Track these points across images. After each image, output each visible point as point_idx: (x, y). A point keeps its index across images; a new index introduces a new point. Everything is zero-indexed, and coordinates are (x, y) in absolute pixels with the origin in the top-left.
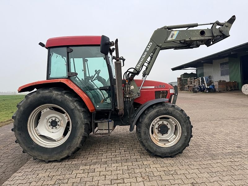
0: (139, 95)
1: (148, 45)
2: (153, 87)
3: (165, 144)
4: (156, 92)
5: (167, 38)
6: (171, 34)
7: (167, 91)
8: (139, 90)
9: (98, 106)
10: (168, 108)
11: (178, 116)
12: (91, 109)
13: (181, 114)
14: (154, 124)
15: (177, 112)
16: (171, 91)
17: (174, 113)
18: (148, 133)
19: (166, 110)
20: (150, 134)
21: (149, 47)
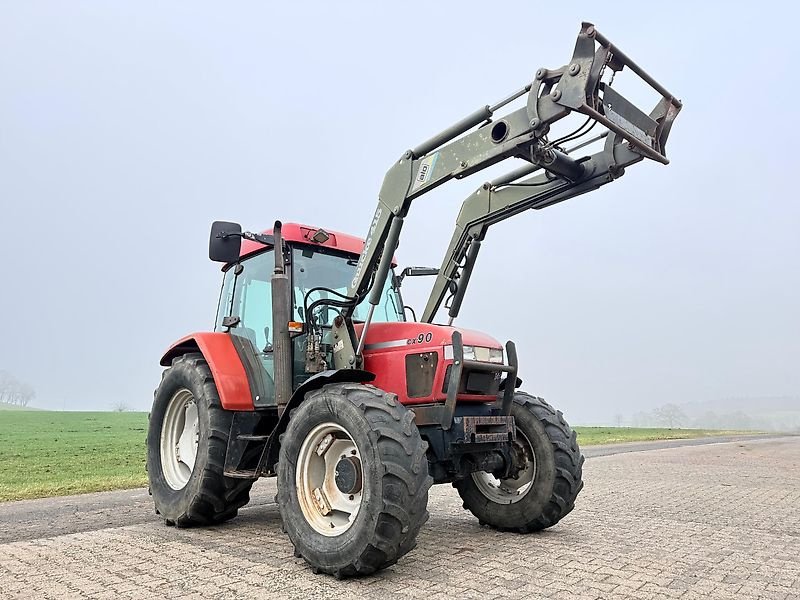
1: (375, 218)
2: (403, 343)
3: (332, 526)
4: (408, 357)
6: (421, 170)
7: (435, 353)
8: (355, 352)
9: (257, 398)
10: (332, 397)
11: (351, 424)
12: (229, 402)
13: (360, 418)
14: (320, 453)
15: (350, 412)
16: (449, 354)
17: (344, 416)
18: (291, 477)
19: (327, 403)
20: (298, 484)
21: (376, 222)
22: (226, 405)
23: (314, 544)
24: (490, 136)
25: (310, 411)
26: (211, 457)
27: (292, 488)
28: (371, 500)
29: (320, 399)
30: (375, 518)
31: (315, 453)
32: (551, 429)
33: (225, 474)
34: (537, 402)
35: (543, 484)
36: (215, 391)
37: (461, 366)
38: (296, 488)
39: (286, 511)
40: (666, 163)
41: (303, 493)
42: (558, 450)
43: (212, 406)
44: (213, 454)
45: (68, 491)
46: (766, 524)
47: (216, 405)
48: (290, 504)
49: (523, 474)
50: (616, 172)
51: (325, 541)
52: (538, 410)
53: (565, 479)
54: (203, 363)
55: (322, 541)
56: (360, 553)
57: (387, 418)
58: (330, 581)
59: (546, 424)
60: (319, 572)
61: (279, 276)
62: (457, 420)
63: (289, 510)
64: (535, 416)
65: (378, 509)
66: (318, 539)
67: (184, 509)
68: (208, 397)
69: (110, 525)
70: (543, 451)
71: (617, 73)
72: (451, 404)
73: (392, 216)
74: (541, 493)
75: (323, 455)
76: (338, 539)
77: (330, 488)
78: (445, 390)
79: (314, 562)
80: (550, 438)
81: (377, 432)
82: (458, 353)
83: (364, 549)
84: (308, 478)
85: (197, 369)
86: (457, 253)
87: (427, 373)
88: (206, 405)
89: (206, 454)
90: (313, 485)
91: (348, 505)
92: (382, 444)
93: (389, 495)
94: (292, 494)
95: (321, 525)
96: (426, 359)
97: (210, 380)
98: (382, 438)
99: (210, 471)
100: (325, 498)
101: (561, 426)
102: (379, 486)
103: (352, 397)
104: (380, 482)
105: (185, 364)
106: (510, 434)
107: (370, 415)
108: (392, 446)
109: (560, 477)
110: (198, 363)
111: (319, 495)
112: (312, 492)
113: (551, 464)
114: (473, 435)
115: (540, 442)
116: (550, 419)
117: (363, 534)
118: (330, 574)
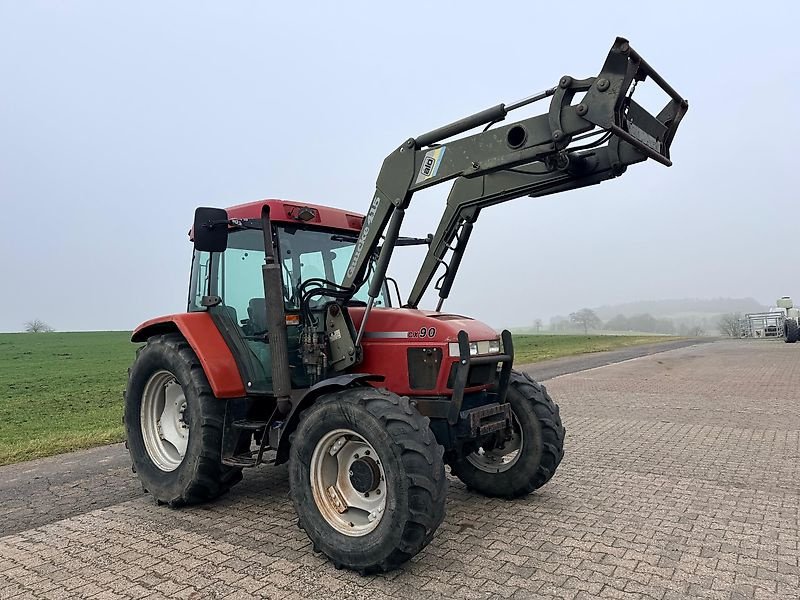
0: (352, 359)
1: (372, 206)
2: (404, 335)
3: (352, 525)
4: (410, 349)
5: (414, 177)
6: (425, 162)
7: (439, 349)
8: (354, 342)
9: (250, 384)
10: (348, 406)
11: (372, 436)
12: (221, 390)
13: (381, 431)
14: (333, 453)
15: (370, 423)
16: (454, 351)
17: (363, 425)
18: (305, 477)
19: (342, 411)
20: (313, 484)
21: (374, 211)
22: (219, 393)
23: (335, 542)
24: (506, 140)
25: (324, 416)
26: (205, 445)
27: (307, 488)
28: (397, 509)
29: (335, 406)
30: (402, 525)
31: (327, 454)
32: (539, 407)
33: (224, 462)
34: (525, 380)
35: (531, 458)
36: (204, 378)
37: (468, 365)
38: (311, 487)
39: (302, 509)
40: (669, 164)
41: (319, 493)
42: (545, 426)
43: (202, 394)
44: (208, 441)
45: (28, 455)
46: (712, 474)
47: (207, 393)
48: (306, 503)
49: (508, 445)
50: (618, 170)
51: (347, 540)
52: (526, 388)
53: (551, 453)
54: (185, 346)
55: (344, 540)
56: (386, 556)
57: (408, 429)
58: (354, 577)
59: (534, 402)
60: (341, 567)
61: (271, 266)
62: (463, 415)
63: (305, 509)
64: (524, 394)
65: (405, 518)
66: (339, 538)
67: (178, 492)
68: (196, 384)
69: (94, 505)
70: (531, 427)
71: (639, 82)
72: (458, 401)
73: (392, 206)
74: (528, 465)
75: (336, 455)
76: (362, 541)
77: (343, 486)
78: (450, 386)
79: (337, 559)
80: (537, 415)
81: (400, 445)
82: (465, 350)
83: (390, 552)
84: (322, 477)
85: (180, 354)
86: (448, 235)
87: (431, 367)
88: (196, 393)
89: (199, 442)
90: (327, 484)
91: (363, 502)
92: (407, 457)
93: (414, 505)
94: (307, 493)
95: (338, 522)
96: (430, 355)
97: (196, 365)
98: (406, 451)
99: (205, 459)
100: (340, 496)
101: (547, 403)
102: (405, 498)
103: (371, 407)
104: (406, 493)
105: (165, 347)
106: (507, 420)
107: (391, 427)
108: (415, 458)
109: (546, 451)
110: (181, 347)
111: (334, 494)
112: (327, 490)
113: (538, 440)
114: (479, 428)
115: (528, 418)
116: (537, 398)
117: (389, 539)
118: (354, 570)
